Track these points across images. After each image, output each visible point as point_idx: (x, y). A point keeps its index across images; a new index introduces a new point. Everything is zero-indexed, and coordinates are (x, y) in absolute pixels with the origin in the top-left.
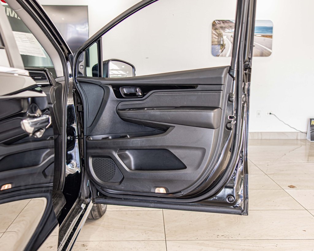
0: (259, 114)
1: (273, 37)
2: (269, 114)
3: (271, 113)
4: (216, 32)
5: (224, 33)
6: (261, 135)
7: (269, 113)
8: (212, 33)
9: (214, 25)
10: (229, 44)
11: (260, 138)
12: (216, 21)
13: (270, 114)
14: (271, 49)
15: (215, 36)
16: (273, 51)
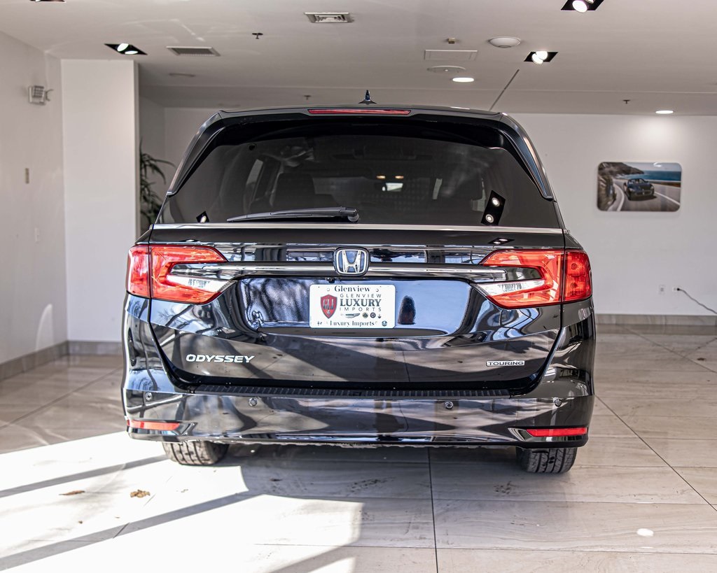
0: (662, 290)
1: (682, 185)
2: (676, 291)
3: (680, 288)
4: (603, 178)
5: (614, 180)
6: (666, 319)
7: (676, 288)
8: (599, 180)
9: (601, 168)
10: (621, 194)
11: (664, 324)
12: (604, 165)
13: (678, 289)
14: (679, 202)
15: (602, 183)
16: (683, 204)
